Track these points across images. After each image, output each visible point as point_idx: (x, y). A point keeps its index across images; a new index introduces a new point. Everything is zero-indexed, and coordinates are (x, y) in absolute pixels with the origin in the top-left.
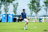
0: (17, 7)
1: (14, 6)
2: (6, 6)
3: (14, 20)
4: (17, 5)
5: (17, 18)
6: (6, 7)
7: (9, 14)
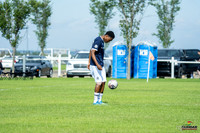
0: (172, 16)
1: (160, 14)
2: (129, 15)
3: (162, 70)
4: (173, 10)
5: (174, 62)
6: (127, 17)
7: (142, 47)
